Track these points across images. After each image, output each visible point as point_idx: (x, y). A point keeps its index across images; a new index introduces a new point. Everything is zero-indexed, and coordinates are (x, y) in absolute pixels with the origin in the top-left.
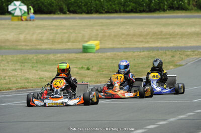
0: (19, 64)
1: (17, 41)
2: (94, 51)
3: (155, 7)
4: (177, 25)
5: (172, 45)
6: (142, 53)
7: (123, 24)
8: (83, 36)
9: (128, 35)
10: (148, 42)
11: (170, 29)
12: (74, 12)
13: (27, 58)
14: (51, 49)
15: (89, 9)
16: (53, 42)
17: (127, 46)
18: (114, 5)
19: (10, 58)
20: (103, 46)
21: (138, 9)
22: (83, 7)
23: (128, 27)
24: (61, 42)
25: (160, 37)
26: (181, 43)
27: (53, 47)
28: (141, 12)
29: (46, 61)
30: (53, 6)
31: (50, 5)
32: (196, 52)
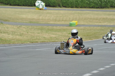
0: (40, 30)
1: (39, 20)
2: (75, 25)
3: (104, 6)
5: (112, 24)
6: (98, 28)
7: (88, 13)
8: (70, 18)
9: (91, 19)
10: (100, 23)
11: (111, 17)
12: (65, 7)
13: (43, 27)
14: (54, 24)
15: (72, 6)
16: (56, 20)
17: (91, 24)
18: (85, 4)
19: (36, 27)
20: (79, 24)
21: (96, 7)
22: (70, 5)
23: (91, 15)
24: (59, 21)
25: (106, 20)
27: (55, 23)
28: (97, 8)
29: (52, 29)
30: (55, 4)
31: (54, 3)
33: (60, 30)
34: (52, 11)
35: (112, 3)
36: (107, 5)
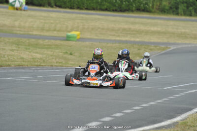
0: (14, 45)
2: (75, 39)
3: (125, 8)
4: (142, 24)
5: (138, 40)
6: (114, 45)
7: (99, 19)
8: (67, 27)
9: (103, 29)
10: (119, 36)
11: (137, 27)
12: (60, 7)
13: (21, 41)
14: (40, 35)
15: (72, 5)
16: (43, 29)
17: (102, 38)
18: (93, 3)
19: (7, 40)
20: (83, 36)
21: (111, 9)
22: (67, 3)
23: (103, 22)
24: (49, 30)
25: (129, 32)
26: (146, 39)
27: (42, 34)
28: (113, 11)
29: (37, 45)
30: (43, 1)
32: (158, 47)
33: (49, 47)
34: (38, 14)
35: (139, 4)
36: (131, 6)
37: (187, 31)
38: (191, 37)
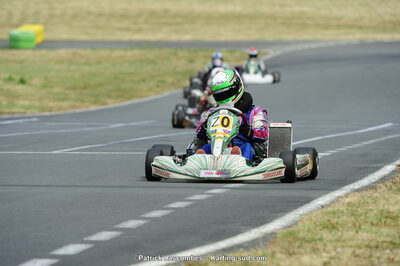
2: (32, 45)
5: (187, 37)
6: (129, 53)
9: (100, 15)
10: (139, 31)
11: (184, 6)
17: (99, 37)
20: (50, 36)
25: (164, 21)
26: (208, 34)
32: (237, 54)
37: (307, 9)
38: (318, 26)
